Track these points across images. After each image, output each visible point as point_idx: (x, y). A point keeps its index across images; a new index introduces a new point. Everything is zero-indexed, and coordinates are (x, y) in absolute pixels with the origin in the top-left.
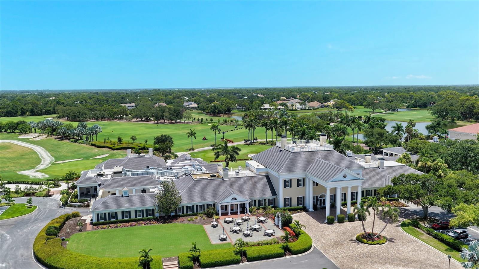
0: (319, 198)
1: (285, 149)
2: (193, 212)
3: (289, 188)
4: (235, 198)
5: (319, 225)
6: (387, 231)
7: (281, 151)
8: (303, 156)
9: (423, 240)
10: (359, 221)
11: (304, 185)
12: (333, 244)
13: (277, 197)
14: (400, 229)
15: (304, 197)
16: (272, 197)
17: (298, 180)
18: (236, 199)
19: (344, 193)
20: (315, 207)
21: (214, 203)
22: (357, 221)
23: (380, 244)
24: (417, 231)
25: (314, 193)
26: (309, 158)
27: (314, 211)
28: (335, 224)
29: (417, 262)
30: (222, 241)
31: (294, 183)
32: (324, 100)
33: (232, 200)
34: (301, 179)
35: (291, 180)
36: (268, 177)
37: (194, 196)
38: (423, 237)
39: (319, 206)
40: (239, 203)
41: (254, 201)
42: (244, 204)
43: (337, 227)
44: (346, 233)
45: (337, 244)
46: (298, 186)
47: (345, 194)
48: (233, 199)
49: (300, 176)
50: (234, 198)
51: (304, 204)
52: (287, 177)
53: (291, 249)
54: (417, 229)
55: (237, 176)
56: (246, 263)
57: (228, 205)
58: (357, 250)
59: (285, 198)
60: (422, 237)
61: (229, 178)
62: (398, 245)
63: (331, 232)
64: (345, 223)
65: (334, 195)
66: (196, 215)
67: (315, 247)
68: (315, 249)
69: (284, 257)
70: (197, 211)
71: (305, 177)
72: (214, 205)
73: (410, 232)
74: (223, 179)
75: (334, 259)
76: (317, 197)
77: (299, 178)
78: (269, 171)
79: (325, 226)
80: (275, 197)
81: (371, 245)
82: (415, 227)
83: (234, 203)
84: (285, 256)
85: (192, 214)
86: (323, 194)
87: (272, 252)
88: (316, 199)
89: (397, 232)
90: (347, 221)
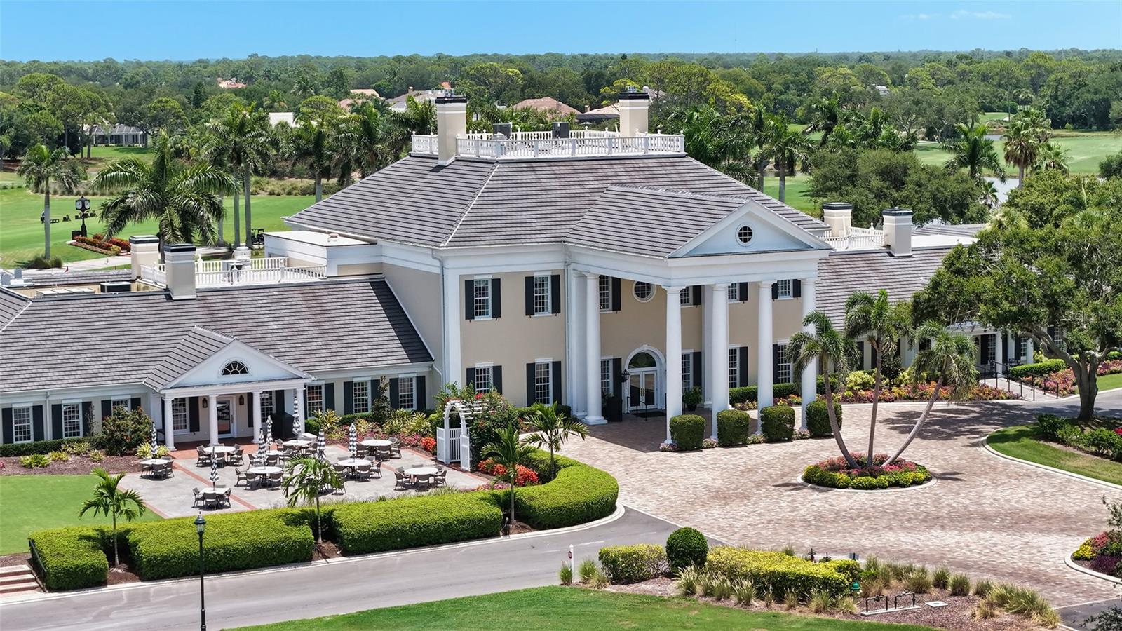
0: (625, 365)
1: (457, 160)
2: (39, 434)
3: (489, 318)
4: (241, 366)
5: (636, 456)
6: (932, 458)
7: (438, 169)
8: (546, 175)
9: (1076, 470)
10: (811, 437)
11: (556, 309)
12: (705, 497)
13: (432, 371)
14: (987, 451)
15: (557, 365)
16: (408, 370)
17: (529, 281)
18: (244, 371)
19: (737, 346)
20: (611, 408)
21: (136, 393)
22: (803, 437)
23: (903, 486)
24: (1054, 449)
25: (604, 347)
26: (575, 188)
27: (606, 421)
28: (706, 451)
29: (1051, 518)
30: (209, 507)
31: (513, 298)
32: (589, 90)
33: (226, 373)
34: (544, 279)
35: (499, 280)
36: (382, 289)
37: (37, 365)
38: (1080, 463)
39: (627, 408)
40: (258, 391)
41: (323, 390)
42: (280, 394)
43: (716, 456)
44: (760, 471)
45: (723, 497)
46: (530, 311)
47: (744, 351)
48: (229, 367)
49: (542, 264)
50: (235, 364)
51: (558, 395)
52: (482, 267)
53: (530, 506)
54: (1052, 444)
55: (236, 284)
56: (338, 561)
57: (206, 401)
58: (809, 505)
59: (471, 366)
60: (1071, 463)
61: (198, 291)
62: (977, 486)
63: (695, 469)
64: (752, 446)
65: (695, 354)
66: (56, 447)
67: (627, 510)
68: (632, 514)
69: (502, 539)
70: (57, 432)
71: (561, 266)
72: (136, 403)
73: (1026, 452)
74: (169, 298)
75: (716, 530)
76: (617, 362)
77: (536, 274)
78: (385, 260)
79: (665, 456)
80: (421, 368)
81: (866, 488)
82: (1046, 441)
83: (237, 386)
84: (506, 533)
85: (36, 446)
86: (645, 348)
87: (447, 515)
88: (613, 371)
89: (974, 458)
90: (760, 439)
